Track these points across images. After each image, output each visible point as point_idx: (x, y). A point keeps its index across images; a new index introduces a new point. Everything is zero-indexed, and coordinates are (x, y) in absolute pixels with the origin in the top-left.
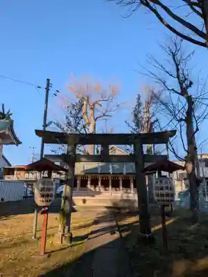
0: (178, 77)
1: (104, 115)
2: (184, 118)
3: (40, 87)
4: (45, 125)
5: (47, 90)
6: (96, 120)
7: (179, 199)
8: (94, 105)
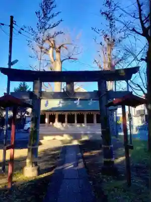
0: (140, 18)
1: (70, 58)
2: (145, 58)
3: (3, 24)
4: (10, 64)
5: (11, 27)
6: (62, 62)
7: (136, 133)
8: (60, 48)
